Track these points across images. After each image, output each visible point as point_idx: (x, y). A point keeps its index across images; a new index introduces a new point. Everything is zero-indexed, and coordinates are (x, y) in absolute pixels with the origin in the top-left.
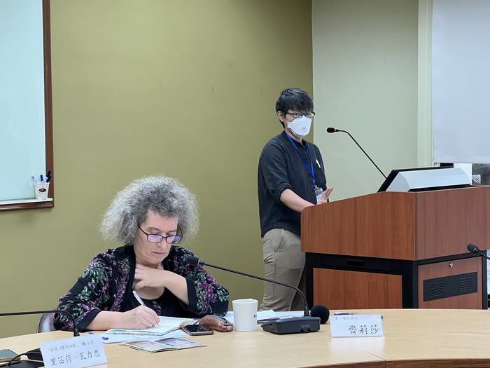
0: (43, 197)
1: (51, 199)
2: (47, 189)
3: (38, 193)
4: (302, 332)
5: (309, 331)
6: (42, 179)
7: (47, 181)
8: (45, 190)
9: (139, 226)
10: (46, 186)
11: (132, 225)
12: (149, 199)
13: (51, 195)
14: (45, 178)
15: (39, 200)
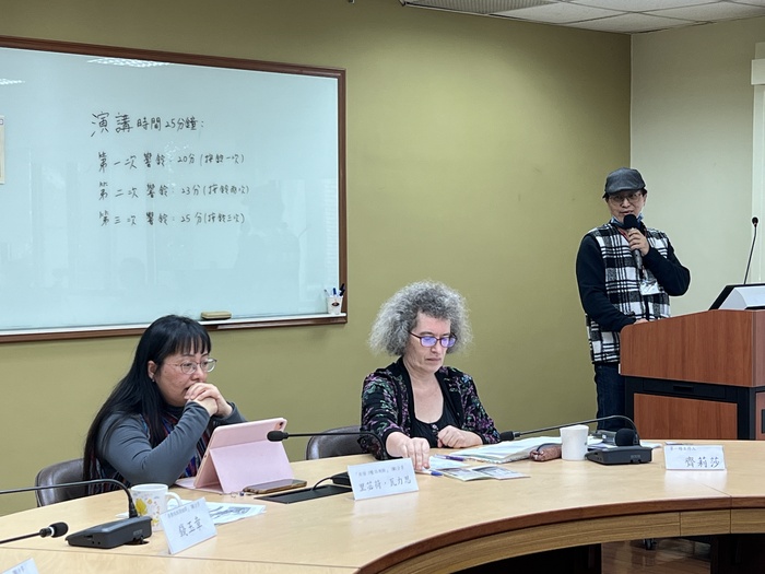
0: (336, 312)
1: (344, 315)
2: (341, 303)
3: (330, 307)
4: (632, 463)
5: (641, 463)
6: (335, 293)
7: (341, 295)
8: (338, 304)
9: (409, 332)
10: (340, 300)
13: (344, 310)
14: (338, 291)
15: (333, 315)
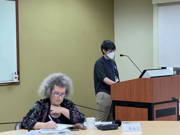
0: (16, 80)
1: (19, 81)
3: (14, 79)
4: (112, 129)
5: (114, 129)
7: (17, 75)
9: (51, 91)
11: (49, 90)
12: (55, 81)
15: (15, 81)
